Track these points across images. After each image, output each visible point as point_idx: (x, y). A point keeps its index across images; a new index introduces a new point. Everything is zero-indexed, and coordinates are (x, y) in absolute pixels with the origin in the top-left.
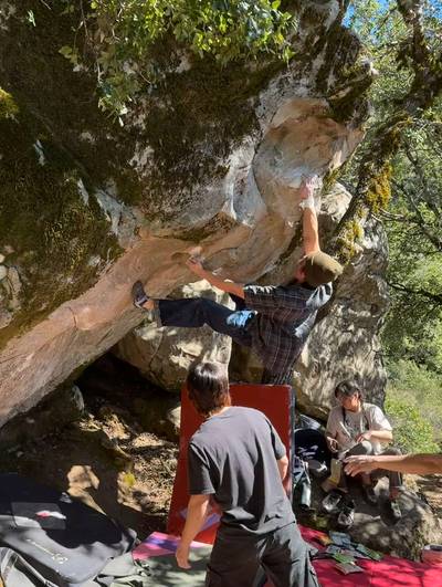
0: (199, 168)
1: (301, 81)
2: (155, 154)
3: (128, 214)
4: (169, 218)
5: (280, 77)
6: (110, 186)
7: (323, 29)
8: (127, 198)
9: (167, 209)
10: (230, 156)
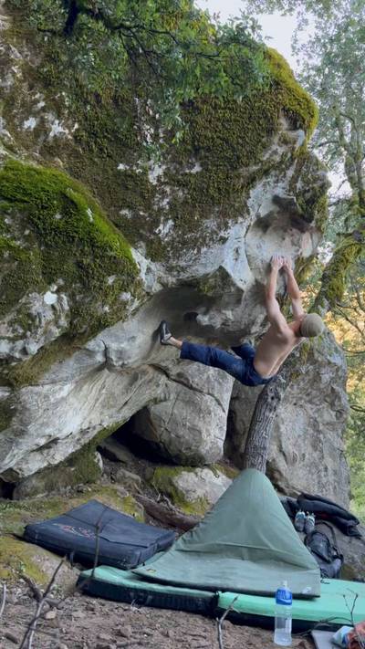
0: (206, 236)
2: (174, 226)
3: (153, 267)
4: (183, 269)
5: (264, 180)
6: (141, 247)
7: (293, 149)
8: (153, 255)
9: (183, 263)
10: (229, 231)
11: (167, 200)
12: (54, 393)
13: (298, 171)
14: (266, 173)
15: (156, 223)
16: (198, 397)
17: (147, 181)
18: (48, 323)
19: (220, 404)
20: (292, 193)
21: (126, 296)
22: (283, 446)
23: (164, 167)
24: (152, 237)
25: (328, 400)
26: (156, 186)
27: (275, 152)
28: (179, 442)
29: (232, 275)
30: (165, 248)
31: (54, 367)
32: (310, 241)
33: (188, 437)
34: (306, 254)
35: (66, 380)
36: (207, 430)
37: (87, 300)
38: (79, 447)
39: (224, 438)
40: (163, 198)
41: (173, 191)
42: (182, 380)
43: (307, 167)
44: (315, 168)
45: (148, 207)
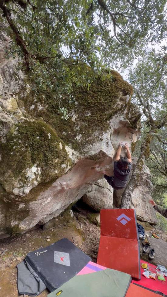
0: (95, 139)
1: (121, 116)
2: (82, 136)
3: (75, 153)
4: (86, 153)
5: (116, 116)
6: (70, 145)
7: (126, 102)
8: (74, 148)
9: (86, 150)
10: (103, 136)
11: (79, 127)
12: (44, 202)
13: (129, 110)
14: (116, 113)
15: (75, 136)
16: (102, 189)
17: (72, 121)
18: (33, 180)
19: (110, 191)
20: (127, 119)
21: (64, 166)
22: (133, 202)
23: (77, 115)
24: (74, 141)
25: (146, 184)
26: (74, 122)
27: (119, 104)
28: (97, 205)
29: (106, 153)
30: (79, 145)
31: (41, 193)
32: (136, 136)
33: (100, 203)
34: (135, 141)
35: (48, 197)
36: (107, 201)
37: (47, 169)
38: (63, 210)
39: (112, 202)
40: (77, 126)
41: (81, 123)
42: (97, 184)
43: (132, 109)
44: (135, 109)
45: (72, 130)
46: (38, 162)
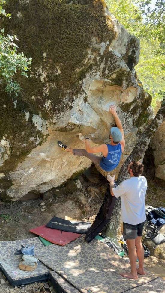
0: (64, 107)
1: (97, 73)
2: (51, 102)
3: (44, 123)
4: (55, 124)
5: (90, 72)
6: (40, 114)
7: (99, 54)
8: (44, 118)
9: (54, 121)
10: (74, 102)
12: (26, 172)
13: (106, 64)
15: (44, 102)
17: (40, 81)
18: (3, 153)
20: (103, 78)
21: (32, 139)
23: (46, 73)
24: (43, 109)
26: (43, 84)
27: (90, 59)
30: (48, 114)
31: (19, 164)
35: (30, 167)
37: (15, 143)
40: (46, 89)
41: (50, 85)
43: (111, 61)
44: (115, 61)
45: (41, 94)
46: (6, 135)
